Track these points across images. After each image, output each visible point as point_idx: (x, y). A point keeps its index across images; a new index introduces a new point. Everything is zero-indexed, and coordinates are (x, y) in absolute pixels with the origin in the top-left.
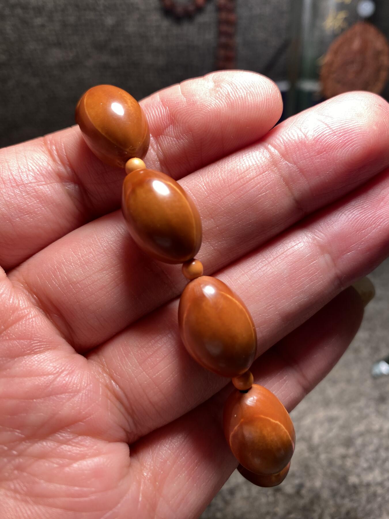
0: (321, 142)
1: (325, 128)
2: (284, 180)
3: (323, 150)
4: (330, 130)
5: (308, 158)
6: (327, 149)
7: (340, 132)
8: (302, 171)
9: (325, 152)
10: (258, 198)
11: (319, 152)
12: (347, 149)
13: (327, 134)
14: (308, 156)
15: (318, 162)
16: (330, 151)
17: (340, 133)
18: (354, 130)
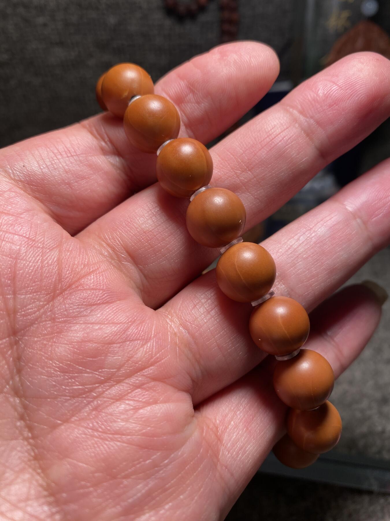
0: (330, 97)
1: (333, 85)
2: (305, 132)
3: (333, 103)
4: (336, 86)
5: (321, 112)
6: (336, 102)
7: (345, 86)
8: (318, 123)
9: (335, 105)
10: (285, 149)
12: (353, 99)
13: (335, 90)
14: (322, 110)
16: (339, 104)
18: (358, 83)
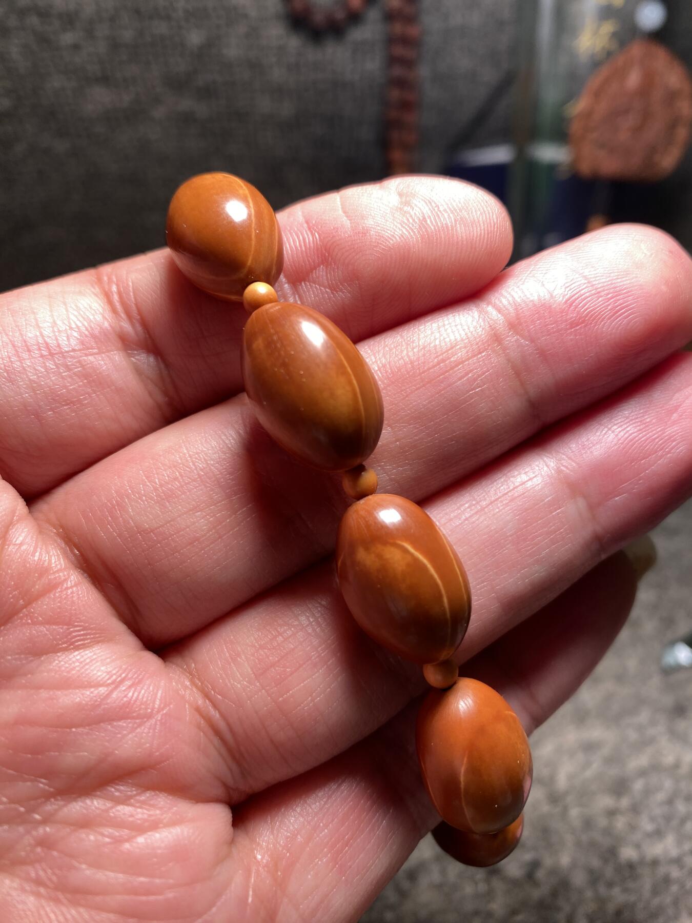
0: (576, 307)
1: (585, 283)
2: (514, 367)
3: (580, 321)
4: (590, 288)
5: (554, 333)
6: (587, 319)
7: (608, 291)
8: (543, 354)
9: (583, 325)
11: (573, 324)
12: (620, 320)
13: (587, 294)
14: (555, 329)
15: (571, 340)
16: (591, 324)
17: (608, 294)
18: (631, 291)
